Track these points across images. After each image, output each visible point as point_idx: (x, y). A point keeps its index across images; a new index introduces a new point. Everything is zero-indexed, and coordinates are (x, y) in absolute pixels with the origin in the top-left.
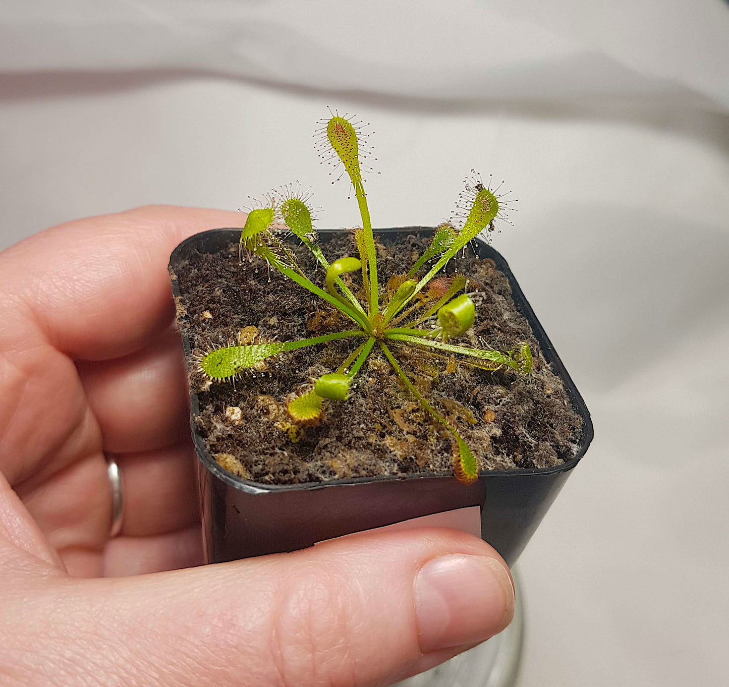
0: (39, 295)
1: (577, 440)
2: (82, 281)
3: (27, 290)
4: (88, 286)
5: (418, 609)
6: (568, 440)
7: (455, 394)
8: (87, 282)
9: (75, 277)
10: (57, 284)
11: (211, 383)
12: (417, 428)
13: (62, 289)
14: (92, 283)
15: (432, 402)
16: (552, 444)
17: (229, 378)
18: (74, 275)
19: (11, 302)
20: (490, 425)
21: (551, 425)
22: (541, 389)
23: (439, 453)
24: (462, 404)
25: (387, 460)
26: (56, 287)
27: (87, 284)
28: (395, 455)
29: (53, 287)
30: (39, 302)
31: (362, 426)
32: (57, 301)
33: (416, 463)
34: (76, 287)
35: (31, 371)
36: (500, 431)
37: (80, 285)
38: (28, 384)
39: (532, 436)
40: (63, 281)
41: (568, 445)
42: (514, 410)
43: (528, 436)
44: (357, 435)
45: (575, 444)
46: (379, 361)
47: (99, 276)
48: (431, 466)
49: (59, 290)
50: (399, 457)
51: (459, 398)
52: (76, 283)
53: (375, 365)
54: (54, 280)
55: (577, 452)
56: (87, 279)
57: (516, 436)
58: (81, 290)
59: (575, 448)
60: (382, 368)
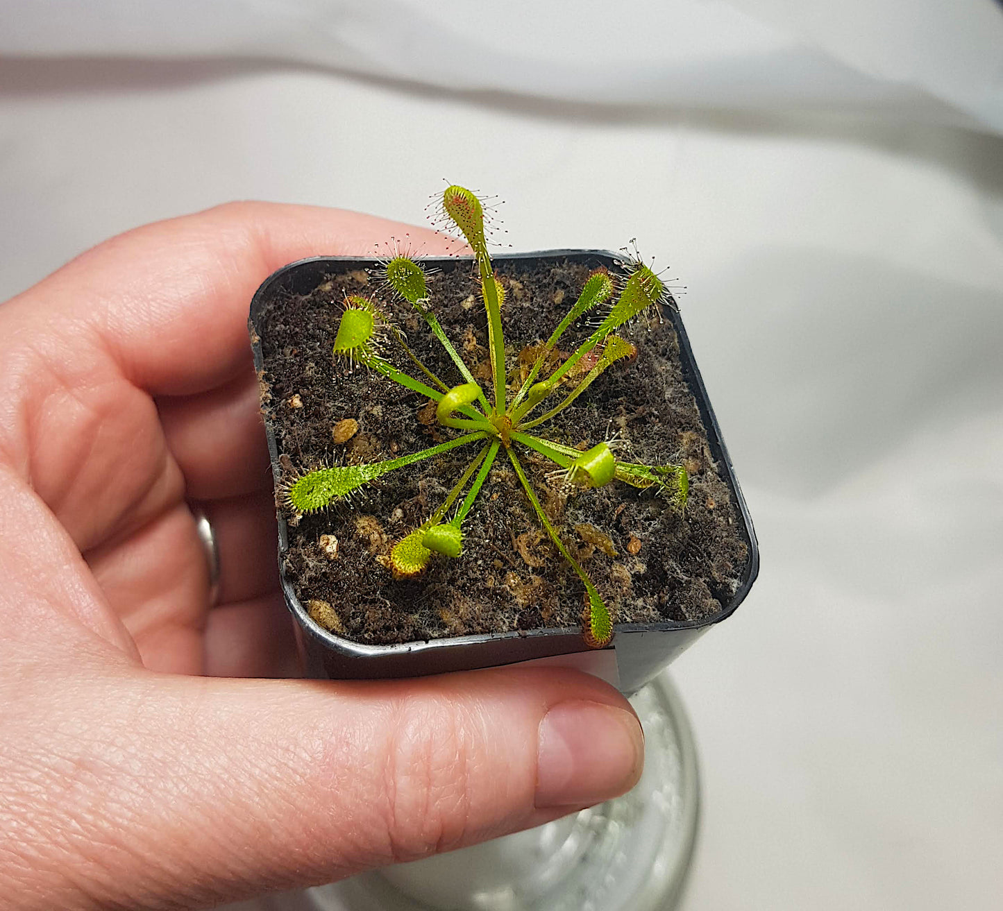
0: (109, 319)
1: (738, 574)
2: (158, 301)
3: (94, 314)
4: (166, 307)
5: (540, 757)
6: (727, 576)
7: (594, 515)
8: (165, 301)
9: (150, 297)
10: (129, 305)
11: (301, 517)
12: (545, 564)
13: (135, 311)
14: (170, 303)
15: (565, 530)
16: (707, 580)
17: (322, 508)
18: (149, 294)
19: (77, 329)
20: (634, 561)
21: (709, 554)
22: (702, 503)
23: (569, 599)
24: (601, 528)
25: (506, 610)
26: (128, 309)
27: (165, 304)
28: (517, 605)
29: (125, 309)
30: (109, 328)
31: (480, 562)
32: (131, 326)
33: (540, 615)
34: (152, 308)
35: (105, 412)
36: (645, 567)
37: (156, 305)
38: (101, 427)
39: (684, 572)
40: (136, 302)
41: (726, 581)
42: (664, 539)
43: (679, 571)
44: (472, 575)
45: (736, 578)
46: (504, 472)
47: (179, 294)
48: (558, 619)
49: (132, 313)
50: (520, 606)
51: (598, 521)
52: (153, 303)
53: (498, 476)
54: (125, 300)
55: (737, 588)
56: (165, 298)
57: (664, 571)
58: (158, 311)
59: (735, 584)
60: (507, 479)
